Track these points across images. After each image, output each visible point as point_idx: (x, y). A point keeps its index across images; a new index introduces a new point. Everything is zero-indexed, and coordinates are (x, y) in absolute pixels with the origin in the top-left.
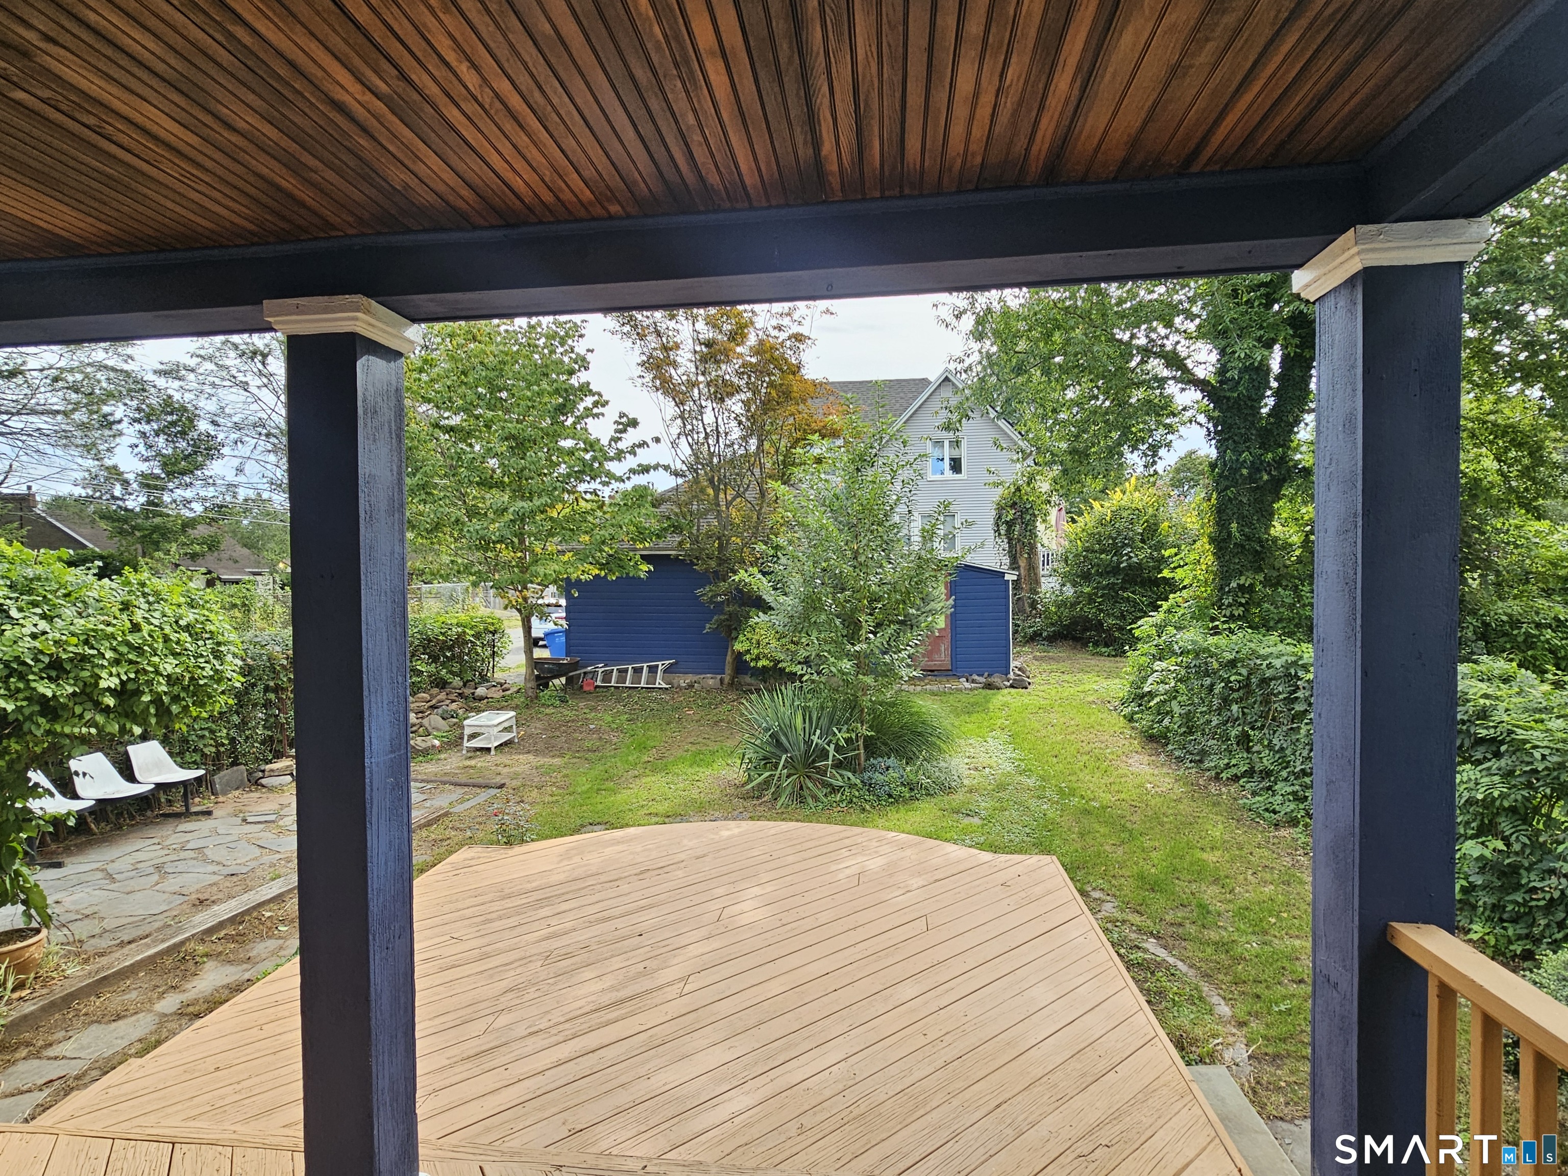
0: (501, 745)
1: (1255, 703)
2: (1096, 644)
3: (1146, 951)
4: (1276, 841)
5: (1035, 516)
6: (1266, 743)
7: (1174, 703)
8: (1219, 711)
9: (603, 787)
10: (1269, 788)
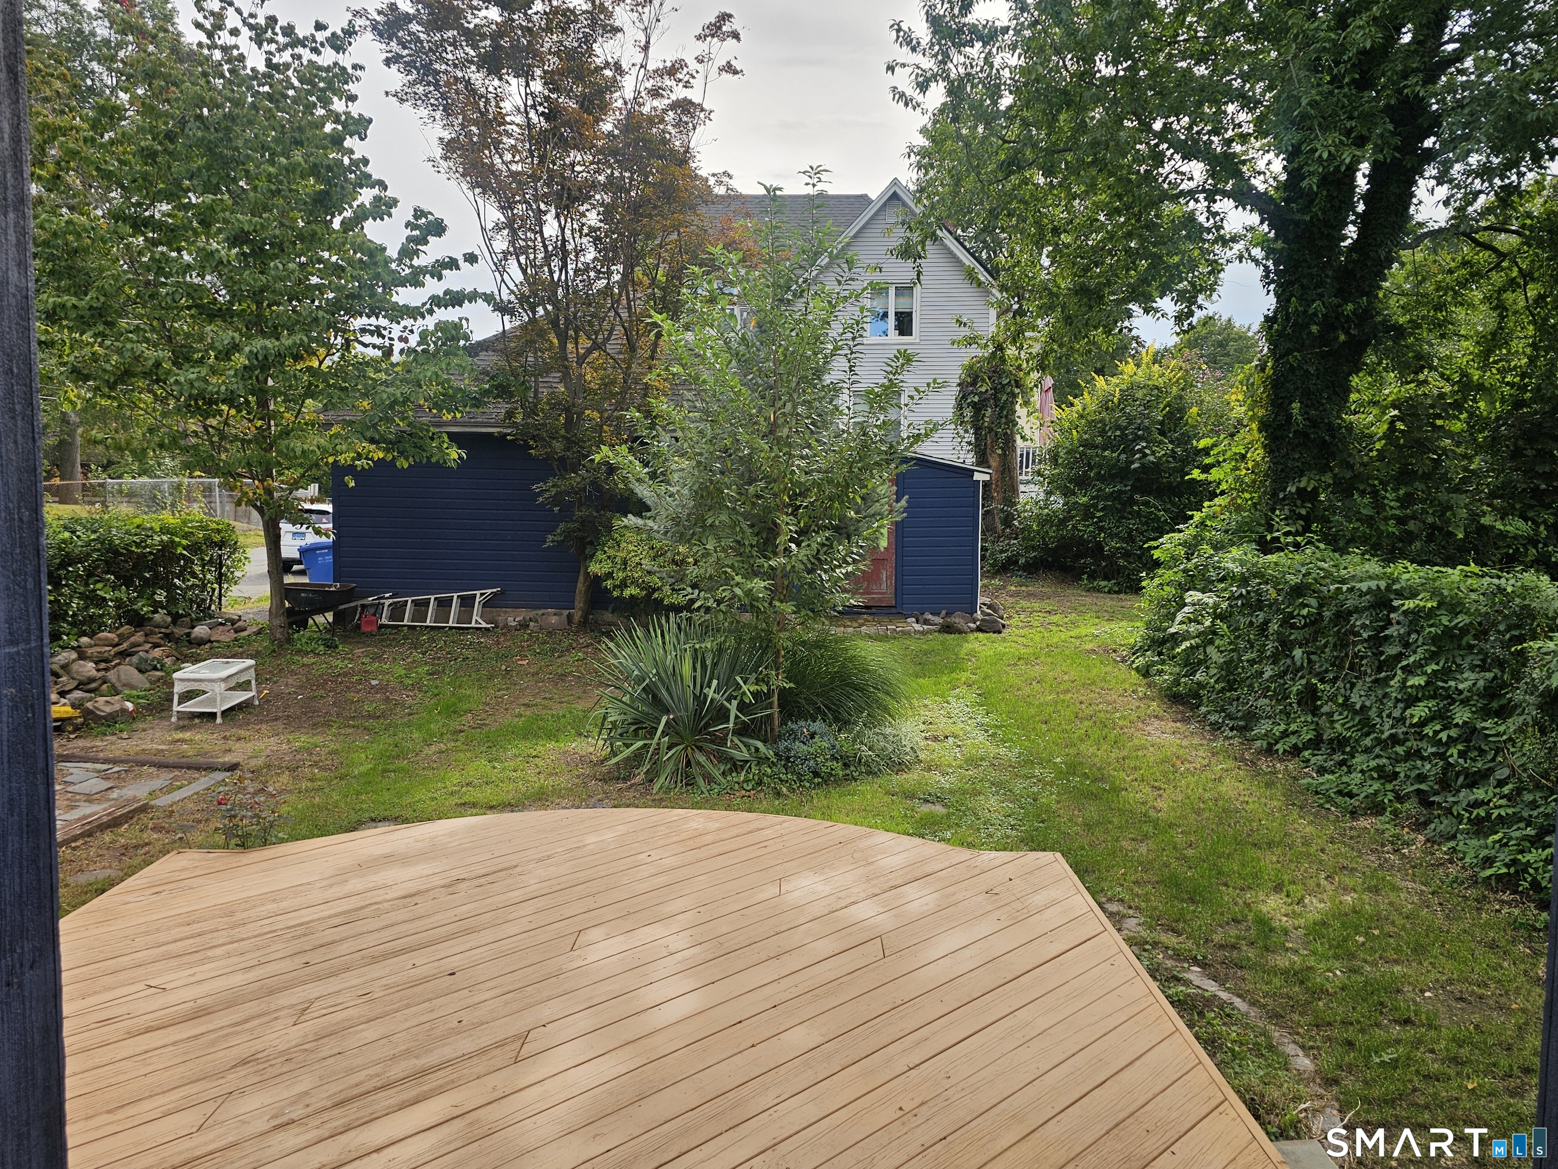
0: (232, 709)
1: (1325, 646)
2: (1092, 577)
3: (1188, 983)
4: (1354, 833)
5: (1015, 396)
6: (1340, 701)
7: (1210, 650)
8: (1275, 659)
9: (391, 767)
10: (1342, 763)
